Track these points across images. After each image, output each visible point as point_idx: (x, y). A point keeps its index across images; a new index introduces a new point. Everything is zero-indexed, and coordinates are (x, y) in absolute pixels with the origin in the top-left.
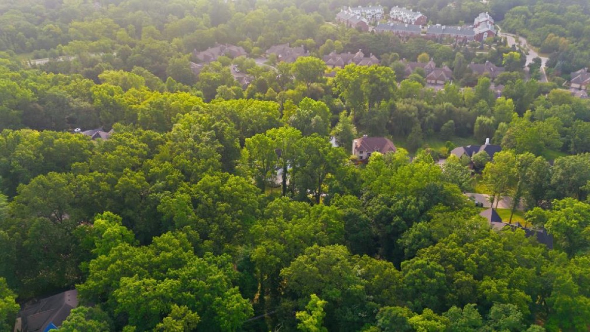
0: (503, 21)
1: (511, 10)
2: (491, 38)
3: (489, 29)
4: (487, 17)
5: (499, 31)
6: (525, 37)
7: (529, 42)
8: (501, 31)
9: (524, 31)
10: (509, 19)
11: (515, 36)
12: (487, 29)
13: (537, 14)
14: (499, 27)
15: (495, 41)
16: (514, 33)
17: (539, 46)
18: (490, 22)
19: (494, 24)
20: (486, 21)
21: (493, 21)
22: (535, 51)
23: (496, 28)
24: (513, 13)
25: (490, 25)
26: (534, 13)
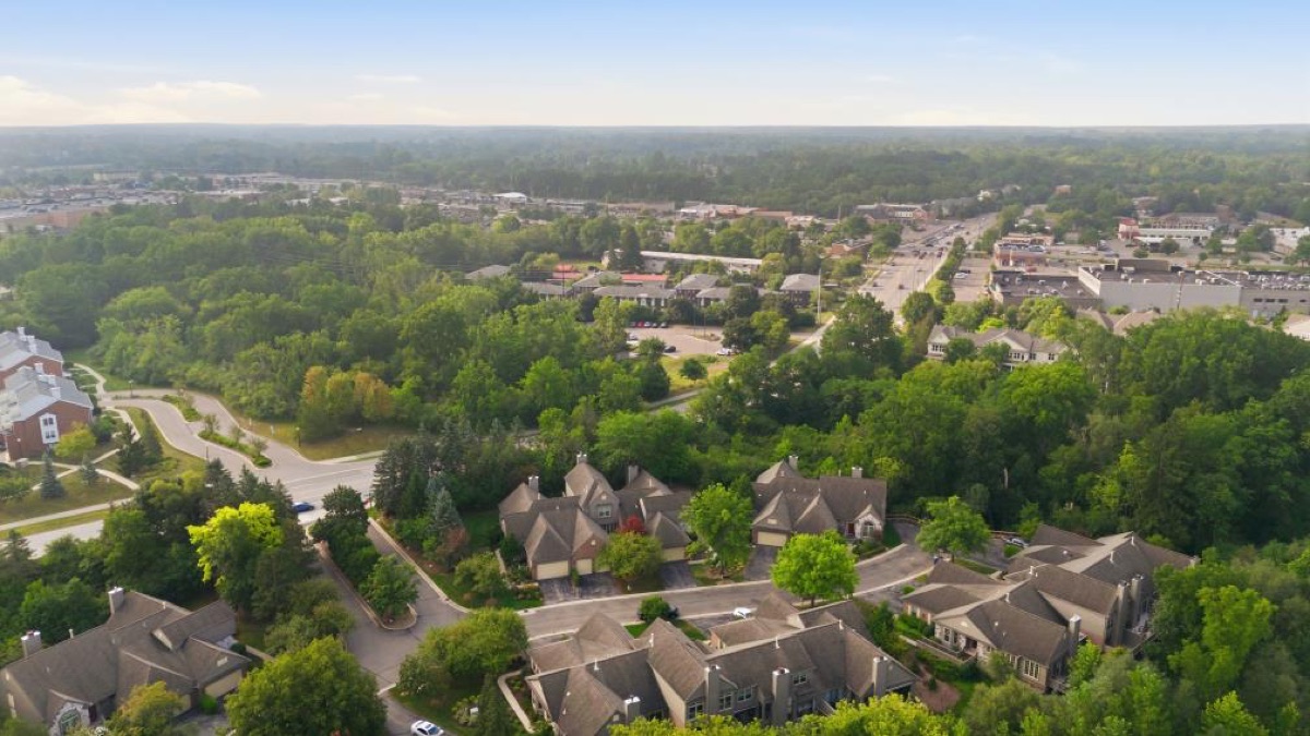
0: (99, 347)
1: (110, 306)
2: (80, 432)
3: (56, 395)
4: (25, 345)
5: (100, 388)
6: (214, 391)
7: (238, 409)
8: (107, 388)
9: (195, 370)
10: (120, 337)
11: (171, 393)
12: (44, 401)
13: (205, 305)
14: (91, 372)
15: (103, 439)
16: (166, 384)
17: (287, 417)
18: (50, 367)
19: (67, 366)
20: (30, 362)
21: (57, 357)
22: (282, 440)
23: (83, 382)
24: (125, 315)
25: (51, 379)
26: (195, 304)
